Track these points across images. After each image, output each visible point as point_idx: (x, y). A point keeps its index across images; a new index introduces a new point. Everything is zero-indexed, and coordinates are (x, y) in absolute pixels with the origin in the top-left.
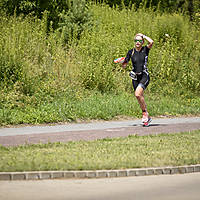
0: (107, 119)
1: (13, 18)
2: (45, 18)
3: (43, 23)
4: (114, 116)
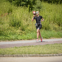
0: (48, 39)
1: (19, 7)
2: (28, 7)
3: (28, 9)
4: (50, 37)
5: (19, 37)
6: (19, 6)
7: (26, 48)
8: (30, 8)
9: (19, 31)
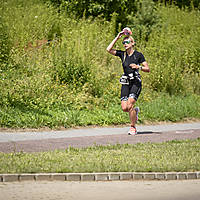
0: (175, 121)
1: (83, 21)
2: (114, 20)
3: (111, 25)
4: (182, 118)
5: (84, 118)
6: (82, 16)
7: (106, 151)
8: (118, 22)
9: (82, 97)
